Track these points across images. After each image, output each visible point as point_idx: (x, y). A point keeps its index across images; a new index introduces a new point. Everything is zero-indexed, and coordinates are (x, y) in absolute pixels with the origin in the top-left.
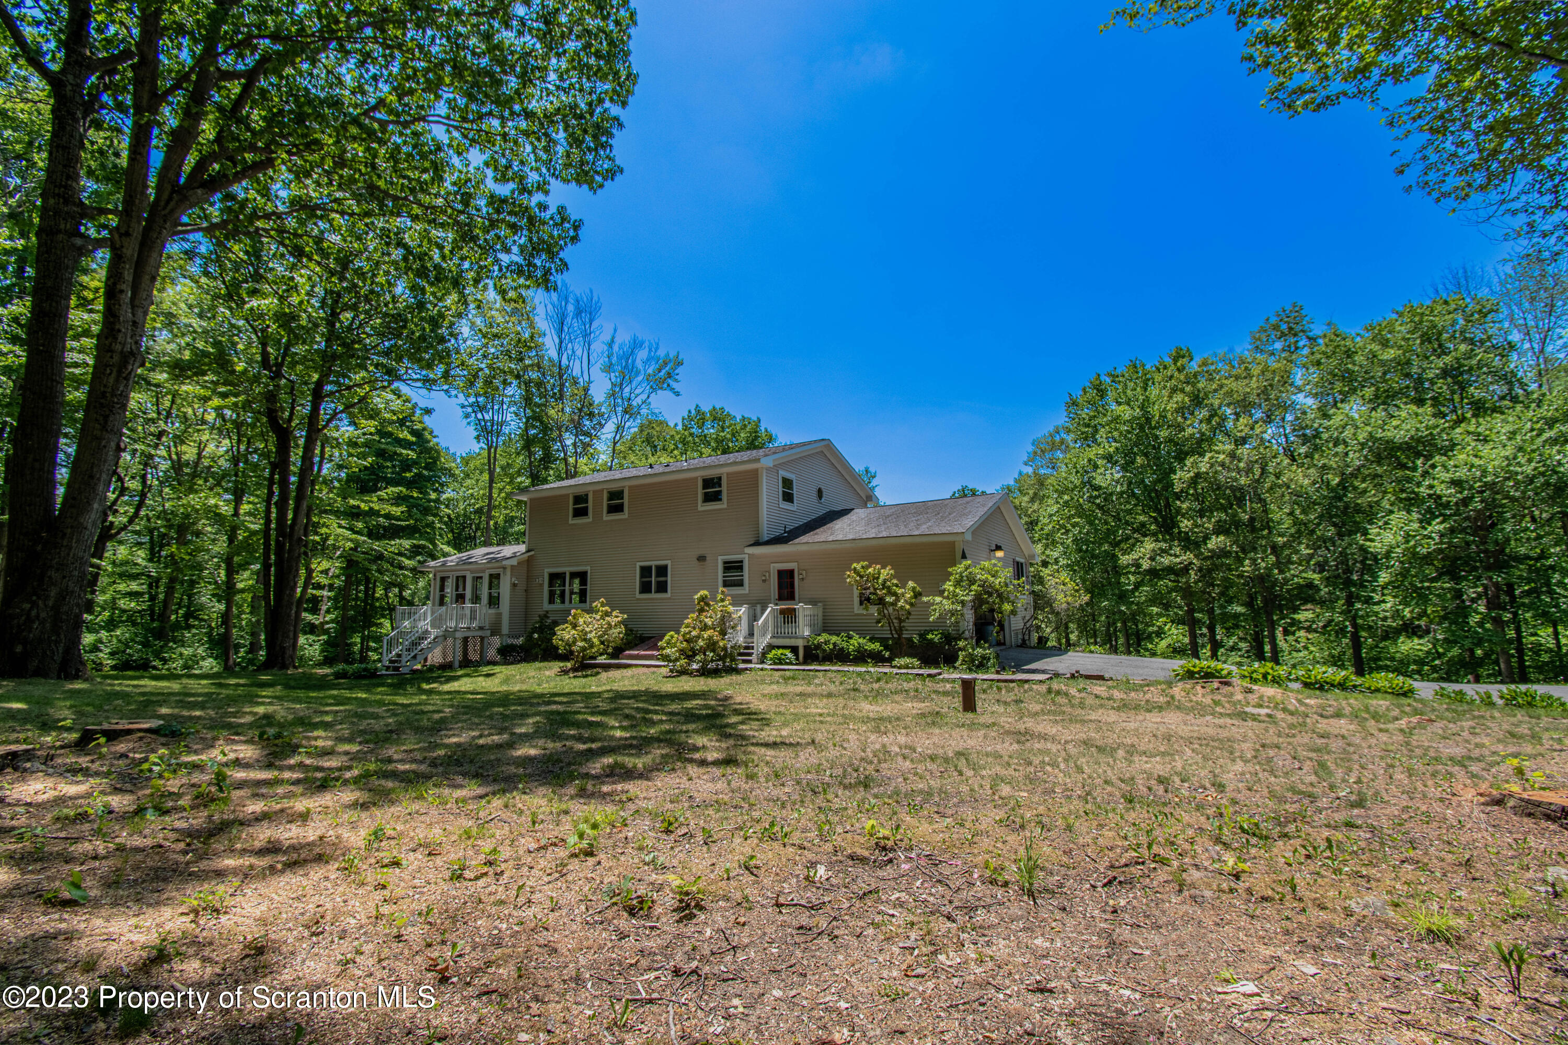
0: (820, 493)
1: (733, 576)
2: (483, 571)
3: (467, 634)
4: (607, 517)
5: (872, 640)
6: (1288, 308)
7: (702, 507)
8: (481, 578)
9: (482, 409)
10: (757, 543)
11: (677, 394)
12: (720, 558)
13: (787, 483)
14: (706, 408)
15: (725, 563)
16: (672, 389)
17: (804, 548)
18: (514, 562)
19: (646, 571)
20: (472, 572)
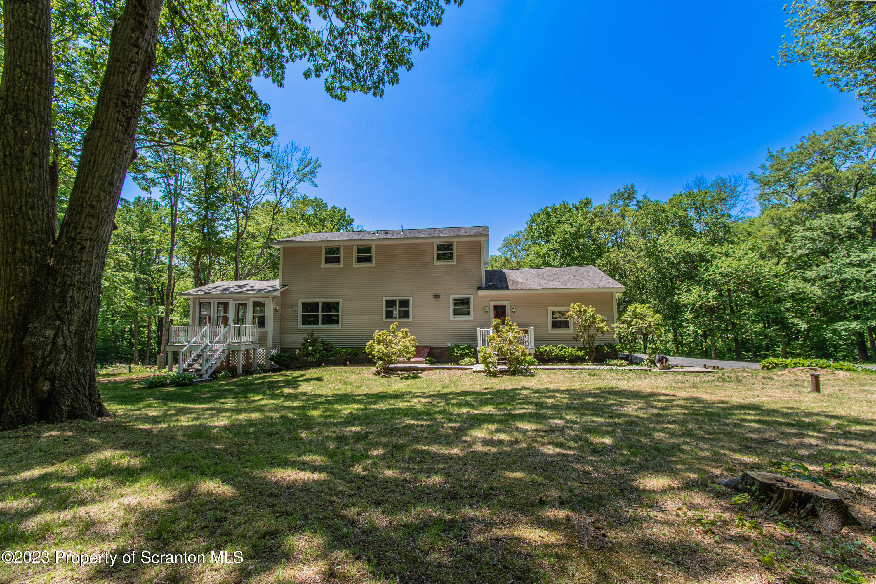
1: (462, 308)
2: (248, 299)
3: (248, 347)
4: (356, 265)
6: (629, 186)
7: (436, 263)
8: (245, 305)
12: (451, 296)
15: (455, 300)
17: (521, 292)
18: (273, 293)
19: (391, 303)
20: (234, 299)
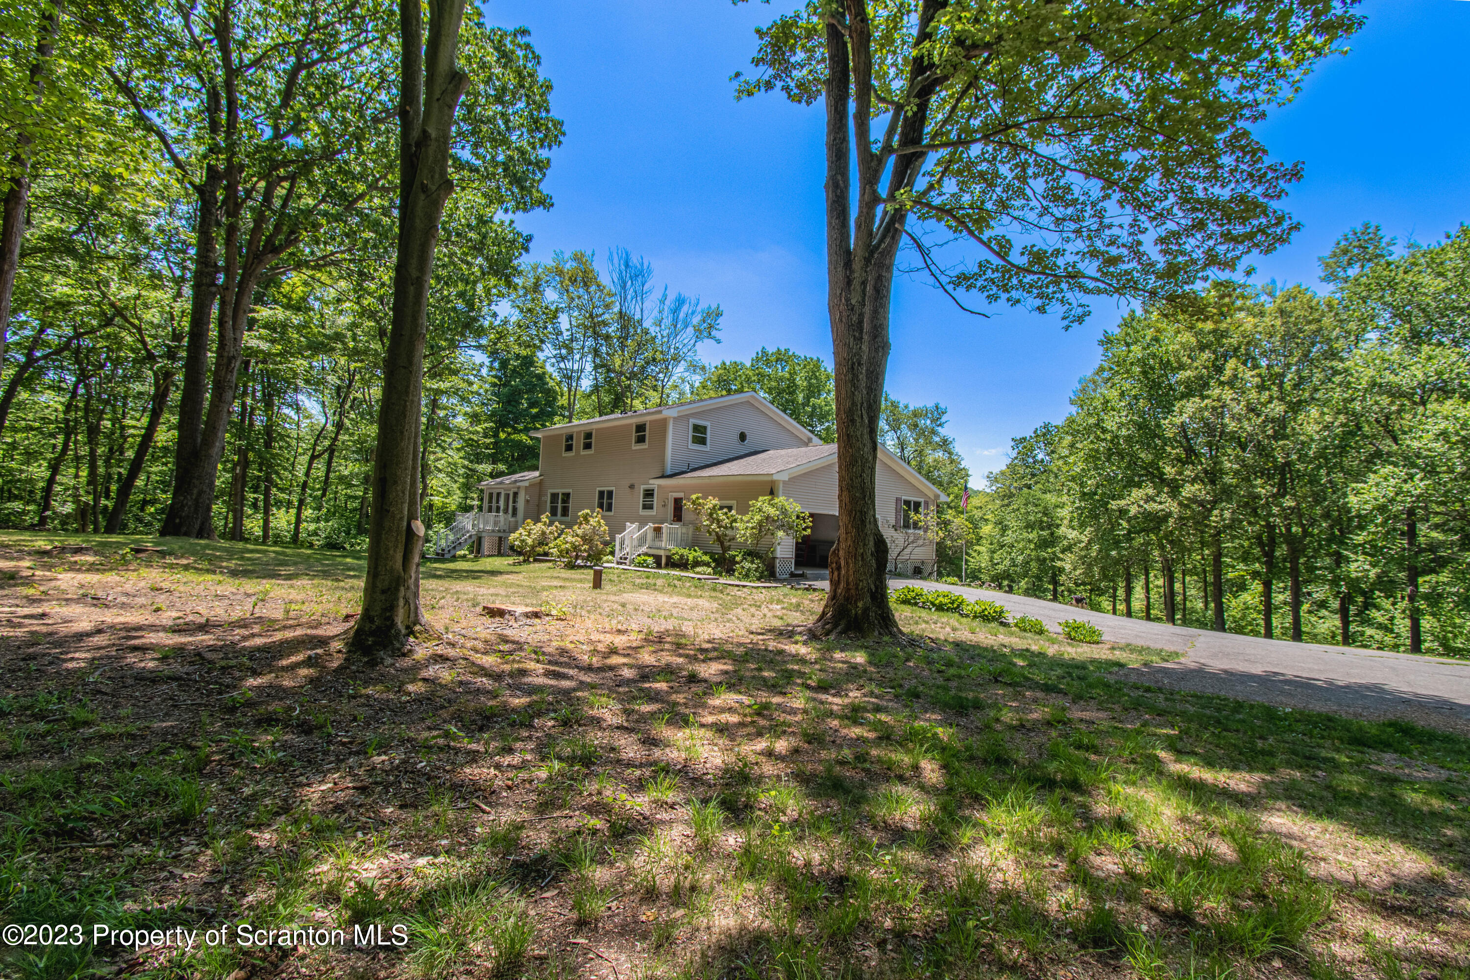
0: (743, 437)
1: (649, 500)
2: (510, 490)
3: (489, 535)
4: (582, 452)
5: (705, 553)
7: (634, 447)
9: (563, 358)
10: (663, 477)
11: (718, 342)
12: (642, 487)
13: (697, 428)
14: (771, 350)
15: (644, 491)
16: (714, 338)
17: (688, 482)
18: (527, 484)
19: (601, 493)
20: (504, 490)
